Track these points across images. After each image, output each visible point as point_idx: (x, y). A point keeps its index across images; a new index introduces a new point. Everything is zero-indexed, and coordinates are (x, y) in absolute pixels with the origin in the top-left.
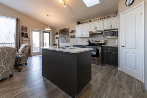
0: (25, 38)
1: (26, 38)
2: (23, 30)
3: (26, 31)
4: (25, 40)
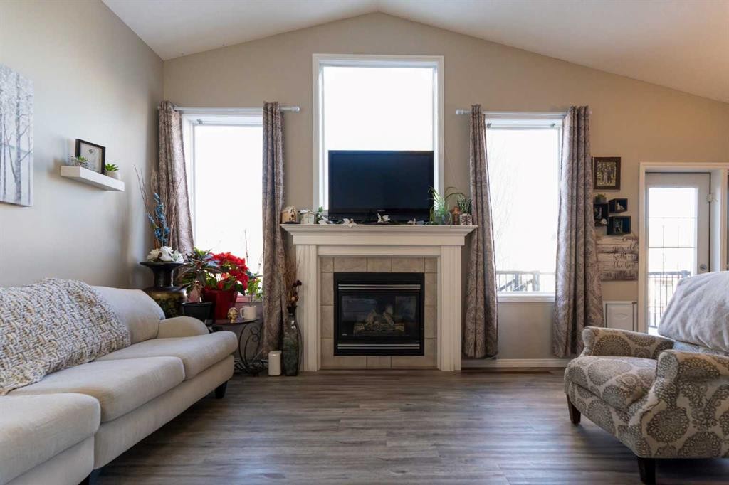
0: (609, 233)
1: (618, 234)
2: (600, 183)
3: (613, 184)
4: (608, 253)
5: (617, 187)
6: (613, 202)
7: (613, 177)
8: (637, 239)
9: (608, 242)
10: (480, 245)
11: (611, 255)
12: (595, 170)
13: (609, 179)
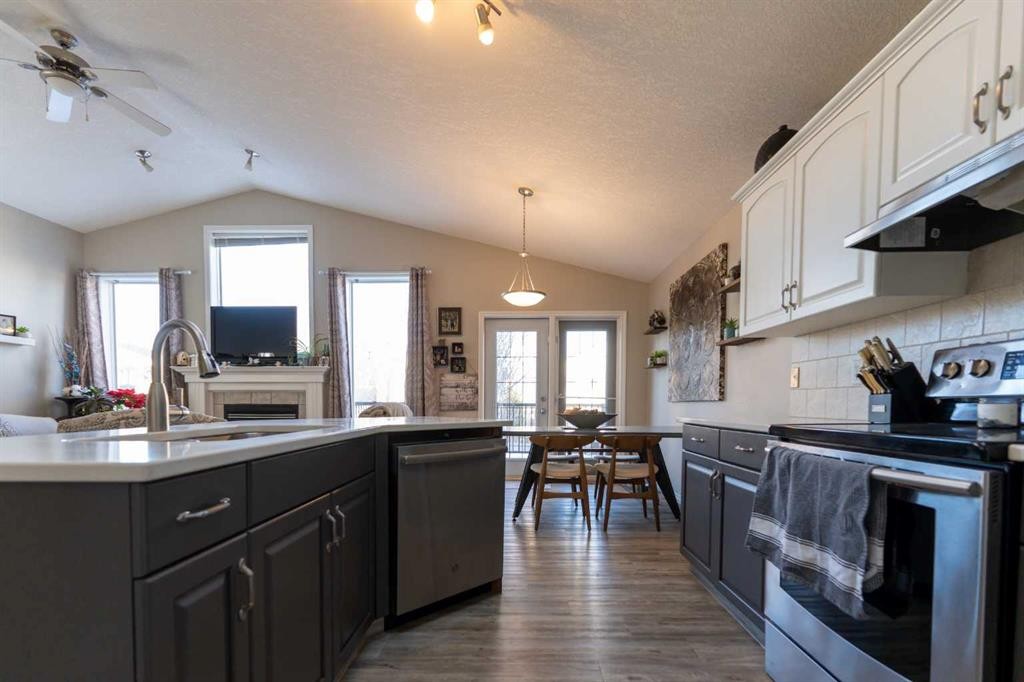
0: (453, 371)
2: (444, 330)
3: (456, 330)
4: (452, 387)
5: (459, 333)
6: (454, 345)
7: (456, 324)
8: (476, 376)
9: (451, 378)
10: (336, 382)
11: (454, 389)
12: (440, 318)
13: (452, 325)
